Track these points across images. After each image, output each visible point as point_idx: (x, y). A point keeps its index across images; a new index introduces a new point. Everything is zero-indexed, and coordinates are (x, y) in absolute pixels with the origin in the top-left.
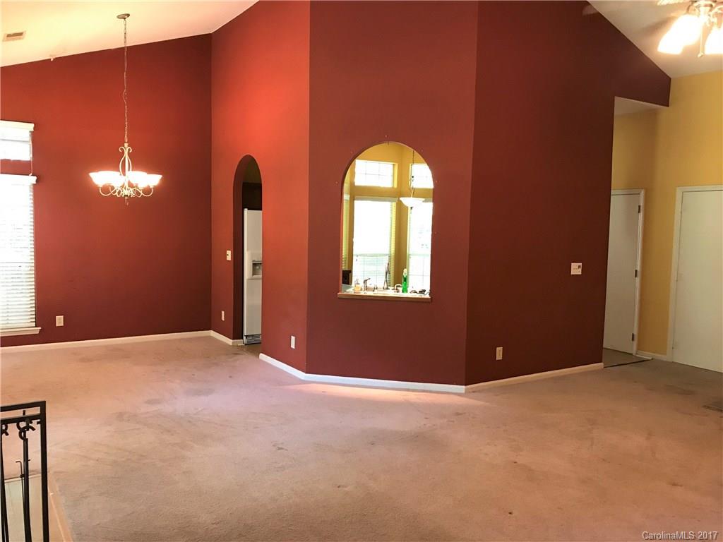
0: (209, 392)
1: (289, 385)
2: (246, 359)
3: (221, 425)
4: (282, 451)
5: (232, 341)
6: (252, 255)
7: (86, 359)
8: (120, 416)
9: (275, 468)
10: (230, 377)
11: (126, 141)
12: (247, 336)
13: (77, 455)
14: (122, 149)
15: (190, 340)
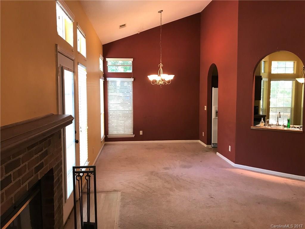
0: (189, 167)
1: (226, 168)
2: (211, 154)
3: (190, 183)
4: (213, 199)
5: (206, 145)
6: (216, 108)
7: (148, 148)
8: (152, 173)
9: (206, 206)
10: (201, 161)
11: (161, 62)
12: (213, 144)
13: (132, 187)
14: (159, 65)
15: (190, 143)
